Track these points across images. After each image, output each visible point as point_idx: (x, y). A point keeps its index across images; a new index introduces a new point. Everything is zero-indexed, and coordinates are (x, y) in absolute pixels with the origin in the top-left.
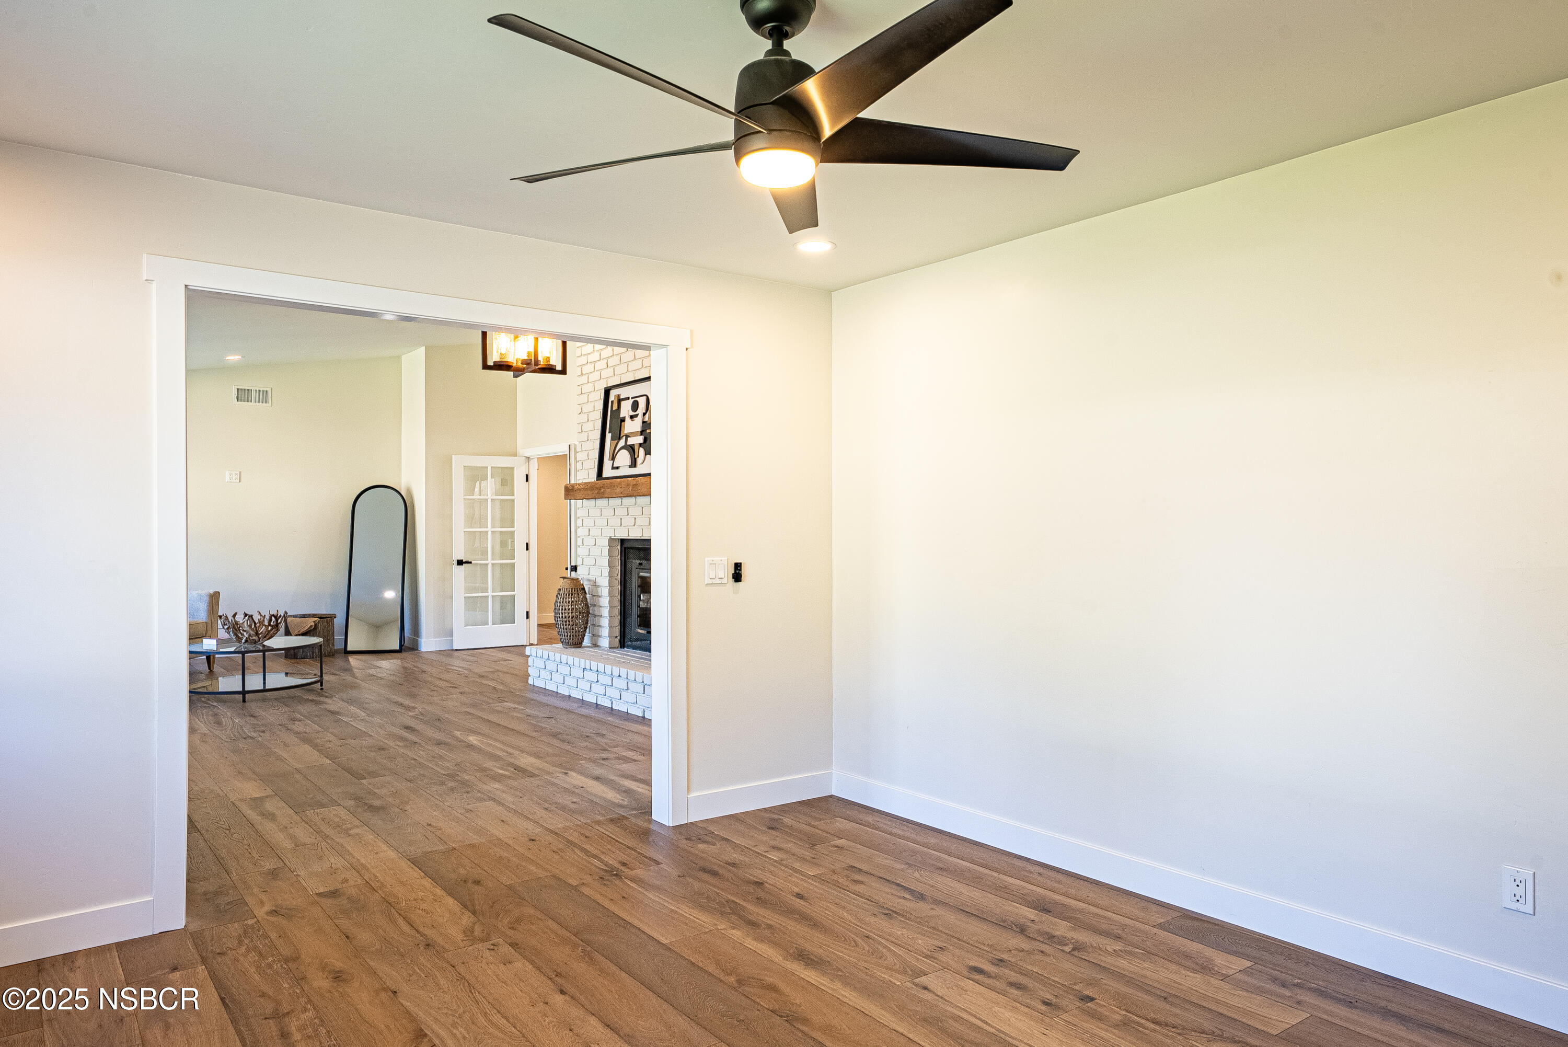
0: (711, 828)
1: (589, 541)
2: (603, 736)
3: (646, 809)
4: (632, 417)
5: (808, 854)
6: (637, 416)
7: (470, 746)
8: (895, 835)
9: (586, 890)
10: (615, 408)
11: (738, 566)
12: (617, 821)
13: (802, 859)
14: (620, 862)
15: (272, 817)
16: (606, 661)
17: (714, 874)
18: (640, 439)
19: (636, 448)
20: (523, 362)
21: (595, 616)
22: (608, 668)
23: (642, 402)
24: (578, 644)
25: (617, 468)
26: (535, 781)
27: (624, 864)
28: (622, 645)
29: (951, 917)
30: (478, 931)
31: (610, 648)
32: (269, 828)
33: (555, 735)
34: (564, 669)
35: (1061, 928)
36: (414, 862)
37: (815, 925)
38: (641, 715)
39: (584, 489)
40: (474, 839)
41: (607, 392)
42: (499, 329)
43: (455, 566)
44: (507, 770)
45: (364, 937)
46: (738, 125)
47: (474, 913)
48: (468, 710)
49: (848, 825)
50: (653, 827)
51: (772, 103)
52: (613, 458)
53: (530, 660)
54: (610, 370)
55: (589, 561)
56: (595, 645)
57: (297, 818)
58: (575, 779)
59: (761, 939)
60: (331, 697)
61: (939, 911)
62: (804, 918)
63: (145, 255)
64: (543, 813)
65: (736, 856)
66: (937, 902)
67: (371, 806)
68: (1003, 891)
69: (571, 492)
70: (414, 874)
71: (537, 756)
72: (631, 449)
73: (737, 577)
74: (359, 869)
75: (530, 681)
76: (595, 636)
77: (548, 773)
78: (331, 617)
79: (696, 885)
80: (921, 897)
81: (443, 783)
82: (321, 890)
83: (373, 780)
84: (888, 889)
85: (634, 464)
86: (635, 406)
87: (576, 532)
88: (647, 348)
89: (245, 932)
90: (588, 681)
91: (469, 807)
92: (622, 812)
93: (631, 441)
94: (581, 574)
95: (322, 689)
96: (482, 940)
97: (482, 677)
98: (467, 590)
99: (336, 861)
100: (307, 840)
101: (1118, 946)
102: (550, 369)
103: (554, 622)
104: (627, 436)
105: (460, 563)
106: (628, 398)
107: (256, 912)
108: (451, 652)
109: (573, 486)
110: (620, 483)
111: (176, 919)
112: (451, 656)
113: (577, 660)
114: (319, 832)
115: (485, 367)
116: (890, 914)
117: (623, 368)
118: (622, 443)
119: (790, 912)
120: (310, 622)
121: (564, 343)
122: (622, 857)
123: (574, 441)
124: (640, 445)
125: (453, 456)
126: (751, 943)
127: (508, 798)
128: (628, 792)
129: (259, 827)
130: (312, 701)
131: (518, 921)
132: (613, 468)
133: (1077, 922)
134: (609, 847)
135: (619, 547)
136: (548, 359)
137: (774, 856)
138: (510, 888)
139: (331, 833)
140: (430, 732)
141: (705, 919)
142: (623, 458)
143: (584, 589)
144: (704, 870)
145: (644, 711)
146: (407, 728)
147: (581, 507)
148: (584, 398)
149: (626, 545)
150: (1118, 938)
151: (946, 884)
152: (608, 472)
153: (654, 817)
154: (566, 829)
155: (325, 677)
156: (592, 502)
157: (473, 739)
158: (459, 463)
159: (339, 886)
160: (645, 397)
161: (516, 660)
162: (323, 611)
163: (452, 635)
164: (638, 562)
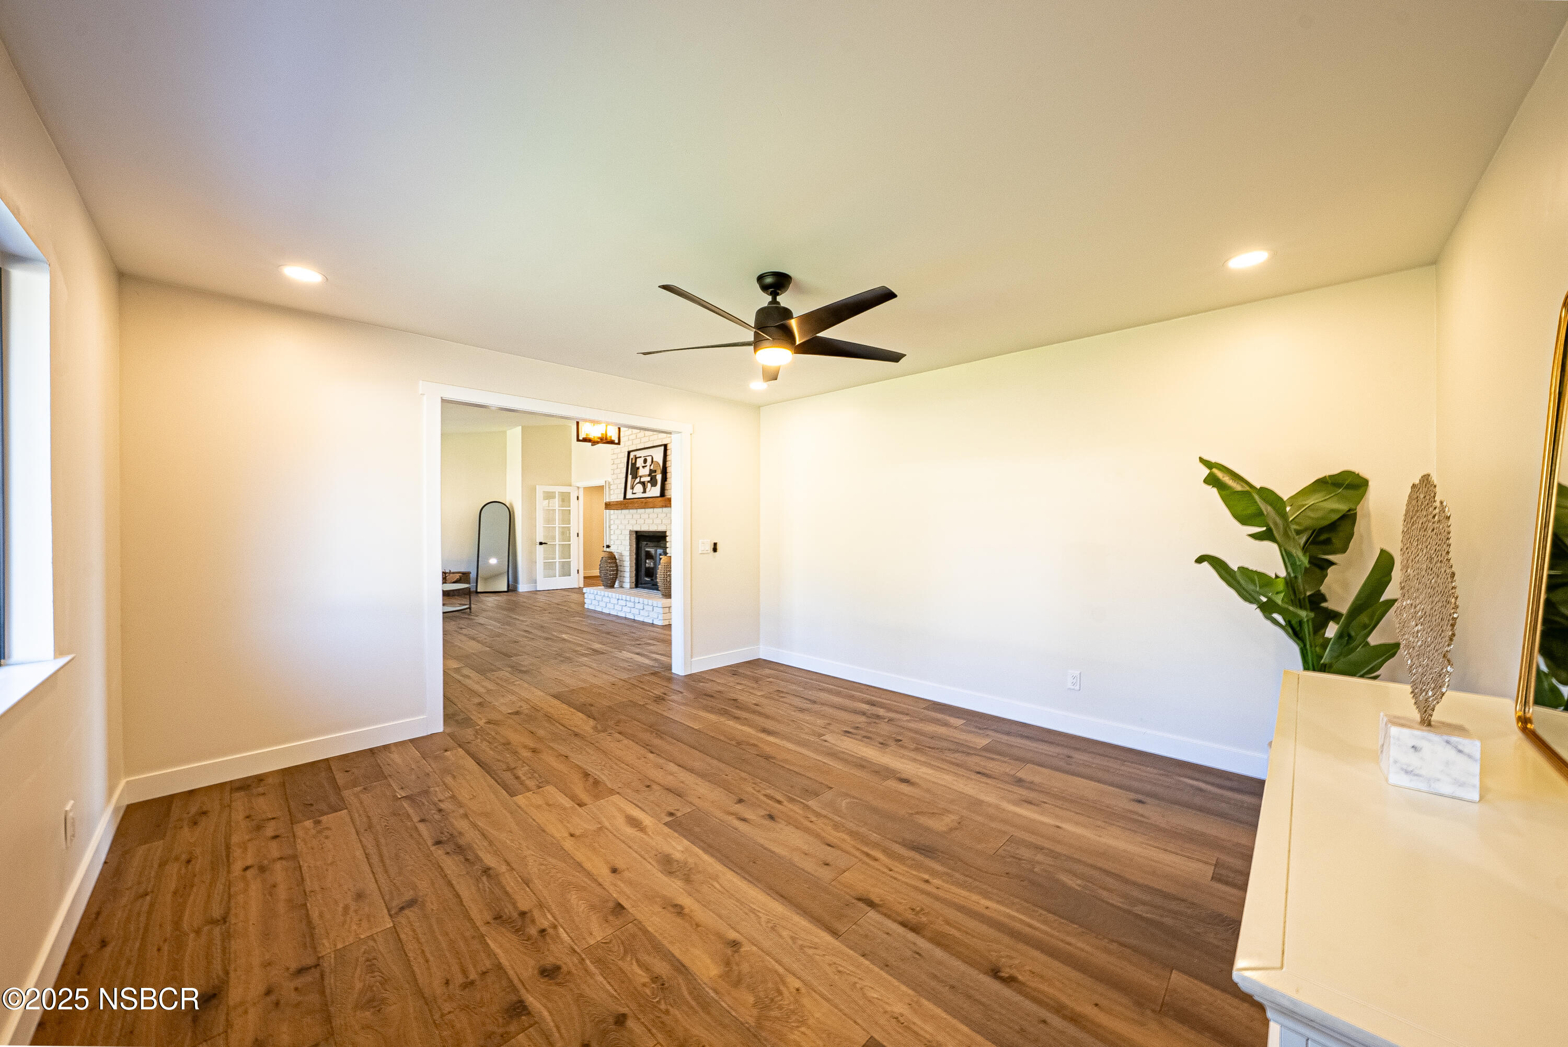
0: (704, 675)
1: (618, 532)
2: (634, 633)
3: (669, 668)
4: (643, 467)
5: (755, 686)
6: (646, 466)
7: (564, 640)
8: (795, 675)
9: (647, 706)
10: (633, 462)
11: (715, 544)
12: (654, 674)
13: (753, 688)
14: (662, 693)
15: (468, 677)
16: (630, 595)
17: (712, 696)
18: (648, 479)
19: (646, 483)
20: (599, 438)
21: (621, 571)
22: (632, 599)
23: (649, 459)
24: (612, 586)
25: (635, 493)
26: (606, 656)
27: (665, 694)
28: (637, 586)
29: (830, 711)
30: (599, 727)
31: (630, 588)
32: (468, 682)
33: (608, 633)
34: (607, 600)
35: (881, 712)
36: (556, 697)
37: (767, 717)
38: (651, 622)
39: (616, 504)
40: (584, 685)
41: (629, 453)
42: (585, 420)
43: (538, 545)
44: (589, 651)
45: (541, 733)
46: (756, 334)
47: (594, 719)
48: (557, 622)
49: (772, 672)
50: (673, 676)
51: (775, 327)
52: (632, 488)
53: (586, 596)
54: (630, 442)
55: (618, 542)
56: (621, 587)
57: (483, 677)
58: (626, 655)
59: (744, 725)
60: (477, 616)
61: (824, 708)
62: (760, 714)
63: (421, 382)
64: (615, 671)
65: (720, 688)
66: (823, 704)
67: (520, 671)
68: (852, 697)
69: (608, 506)
70: (556, 702)
71: (601, 643)
72: (643, 484)
73: (715, 550)
74: (527, 701)
75: (586, 606)
76: (621, 582)
77: (611, 652)
78: (469, 573)
79: (705, 702)
80: (815, 702)
81: (556, 659)
82: (510, 711)
83: (516, 658)
84: (797, 699)
85: (644, 492)
86: (645, 461)
87: (610, 527)
88: (670, 433)
89: (476, 732)
90: (620, 605)
91: (574, 669)
92: (656, 670)
93: (643, 480)
94: (612, 549)
95: (470, 612)
96: (603, 731)
97: (558, 604)
98: (545, 558)
99: (514, 698)
100: (493, 688)
101: (908, 718)
102: (612, 442)
103: (599, 575)
104: (641, 477)
105: (541, 543)
106: (641, 457)
107: (479, 723)
108: (536, 592)
109: (610, 502)
110: (637, 501)
111: (439, 727)
112: (536, 594)
113: (614, 594)
114: (498, 684)
115: (578, 440)
116: (802, 710)
117: (638, 441)
118: (638, 480)
119: (754, 712)
120: (457, 576)
121: (619, 428)
122: (662, 690)
123: (610, 480)
124: (648, 482)
125: (537, 486)
126: (740, 727)
127: (594, 665)
128: (656, 660)
129: (463, 682)
130: (466, 618)
131: (619, 722)
132: (633, 493)
133: (889, 709)
134: (654, 686)
135: (635, 535)
136: (611, 437)
137: (739, 687)
138: (610, 707)
139: (504, 684)
140: (539, 633)
141: (713, 717)
142: (639, 488)
143: (615, 557)
144: (706, 695)
145: (653, 621)
146: (526, 631)
147: (614, 514)
148: (615, 456)
149: (638, 534)
150: (907, 714)
151: (824, 696)
152: (629, 496)
153: (674, 671)
154: (630, 678)
155: (473, 606)
156: (620, 511)
157: (564, 636)
158: (540, 490)
159: (519, 709)
160: (651, 457)
161: (575, 596)
162: (463, 570)
163: (536, 583)
164: (646, 543)
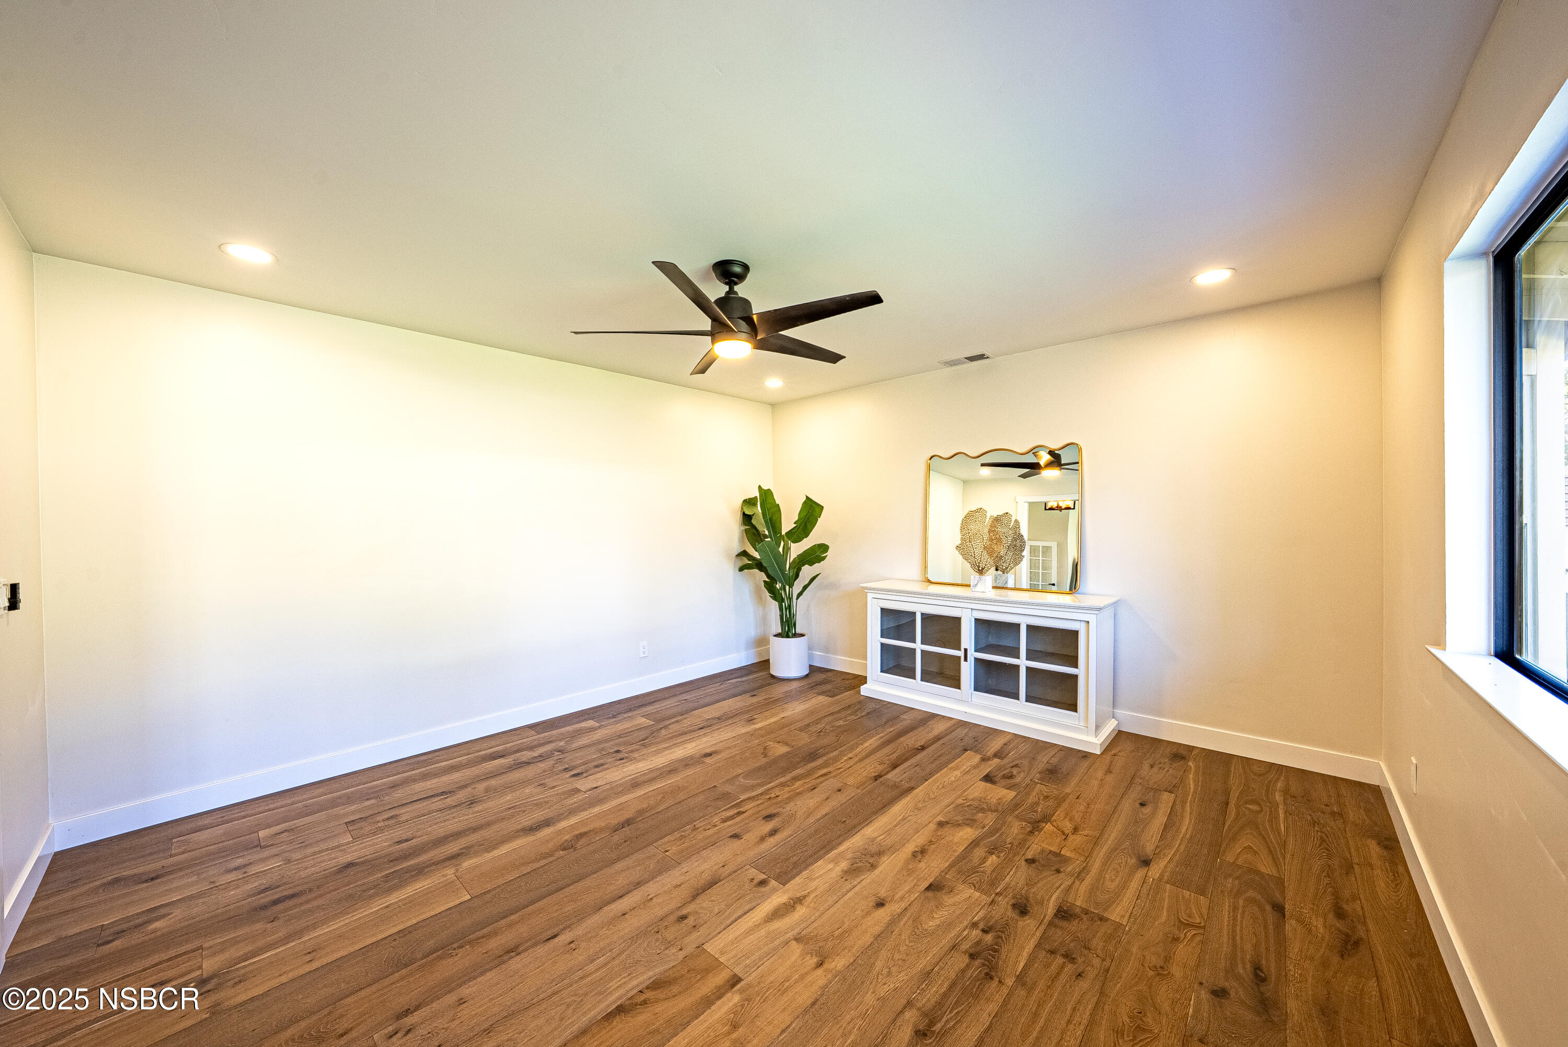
105: (1054, 585)
